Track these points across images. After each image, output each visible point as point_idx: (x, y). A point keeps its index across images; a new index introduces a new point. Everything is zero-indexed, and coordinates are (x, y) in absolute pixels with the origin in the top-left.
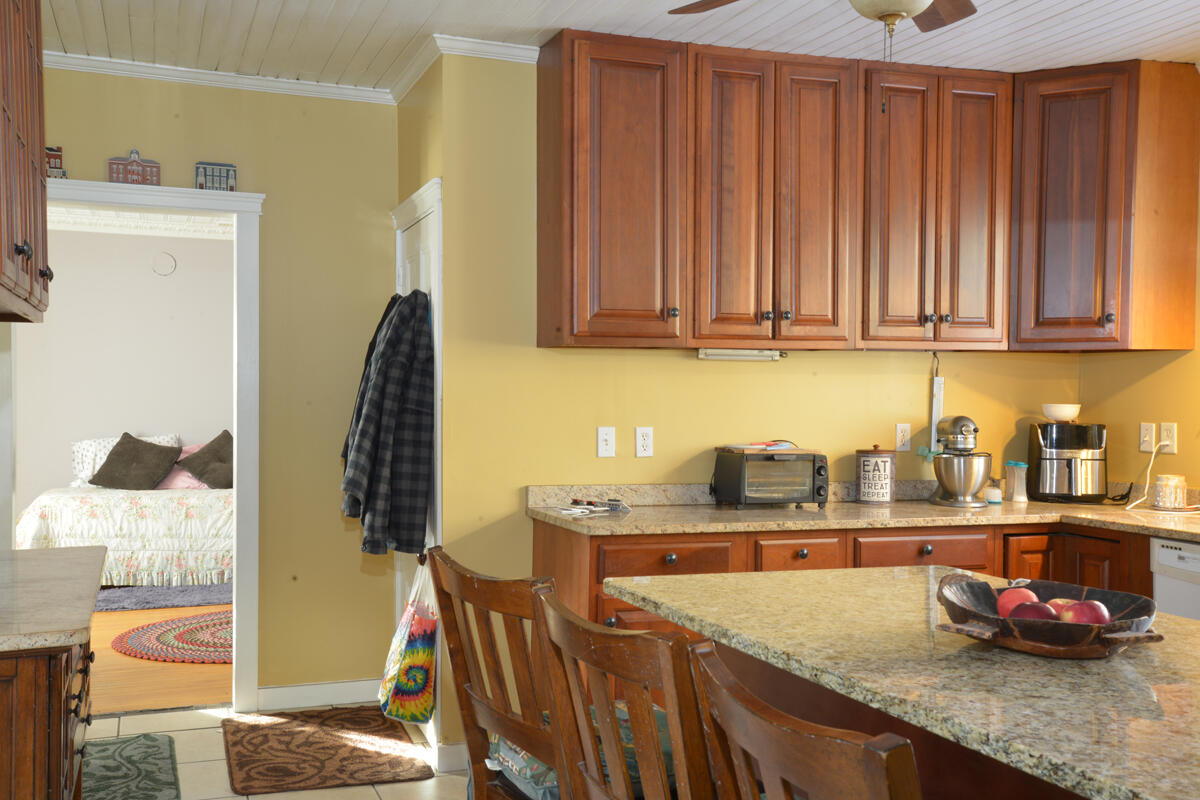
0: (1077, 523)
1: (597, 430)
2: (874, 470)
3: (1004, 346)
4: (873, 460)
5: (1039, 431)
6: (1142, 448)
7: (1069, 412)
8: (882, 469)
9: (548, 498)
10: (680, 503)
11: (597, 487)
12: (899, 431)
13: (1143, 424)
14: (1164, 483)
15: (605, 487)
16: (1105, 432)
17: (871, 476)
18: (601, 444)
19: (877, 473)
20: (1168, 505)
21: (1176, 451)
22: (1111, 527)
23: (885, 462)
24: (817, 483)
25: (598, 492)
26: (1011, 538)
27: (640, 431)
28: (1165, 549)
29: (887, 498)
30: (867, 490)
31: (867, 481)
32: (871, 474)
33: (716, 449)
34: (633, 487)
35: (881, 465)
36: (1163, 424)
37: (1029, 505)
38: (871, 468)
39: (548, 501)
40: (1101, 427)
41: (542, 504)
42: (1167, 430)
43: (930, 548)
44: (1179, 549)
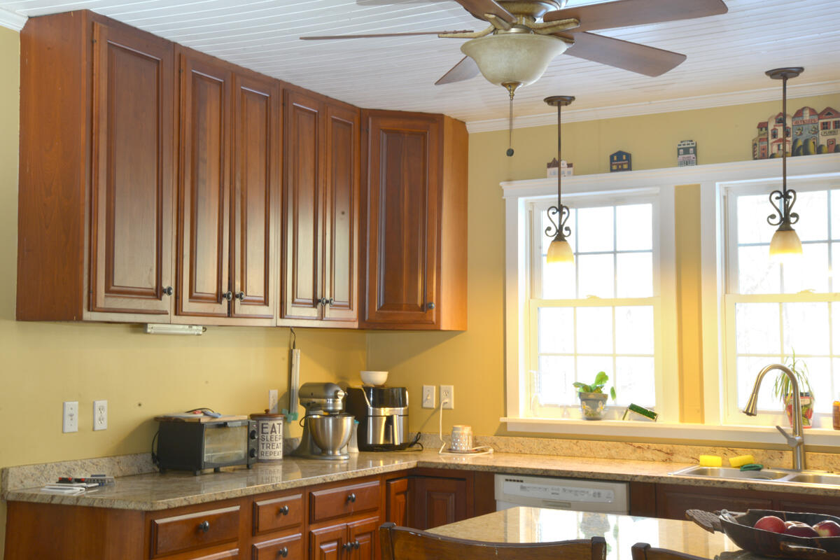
0: (433, 466)
1: (64, 404)
2: (272, 432)
3: (356, 325)
4: (271, 423)
5: (365, 393)
6: (425, 405)
7: (380, 377)
8: (277, 430)
9: (25, 478)
10: (129, 473)
11: (66, 464)
12: (271, 396)
13: (425, 386)
14: (460, 432)
15: (73, 463)
16: (407, 393)
17: (269, 438)
18: (67, 419)
19: (273, 434)
20: (463, 448)
21: (453, 407)
22: (465, 468)
23: (279, 424)
24: (251, 446)
25: (66, 469)
26: (392, 483)
27: (98, 404)
28: (509, 482)
29: (280, 457)
30: (265, 450)
31: (265, 442)
32: (269, 435)
33: (156, 419)
34: (95, 461)
35: (277, 426)
36: (442, 386)
37: (360, 455)
38: (269, 430)
39: (25, 481)
40: (404, 390)
41: (20, 486)
42: (445, 391)
43: (354, 496)
44: (522, 481)
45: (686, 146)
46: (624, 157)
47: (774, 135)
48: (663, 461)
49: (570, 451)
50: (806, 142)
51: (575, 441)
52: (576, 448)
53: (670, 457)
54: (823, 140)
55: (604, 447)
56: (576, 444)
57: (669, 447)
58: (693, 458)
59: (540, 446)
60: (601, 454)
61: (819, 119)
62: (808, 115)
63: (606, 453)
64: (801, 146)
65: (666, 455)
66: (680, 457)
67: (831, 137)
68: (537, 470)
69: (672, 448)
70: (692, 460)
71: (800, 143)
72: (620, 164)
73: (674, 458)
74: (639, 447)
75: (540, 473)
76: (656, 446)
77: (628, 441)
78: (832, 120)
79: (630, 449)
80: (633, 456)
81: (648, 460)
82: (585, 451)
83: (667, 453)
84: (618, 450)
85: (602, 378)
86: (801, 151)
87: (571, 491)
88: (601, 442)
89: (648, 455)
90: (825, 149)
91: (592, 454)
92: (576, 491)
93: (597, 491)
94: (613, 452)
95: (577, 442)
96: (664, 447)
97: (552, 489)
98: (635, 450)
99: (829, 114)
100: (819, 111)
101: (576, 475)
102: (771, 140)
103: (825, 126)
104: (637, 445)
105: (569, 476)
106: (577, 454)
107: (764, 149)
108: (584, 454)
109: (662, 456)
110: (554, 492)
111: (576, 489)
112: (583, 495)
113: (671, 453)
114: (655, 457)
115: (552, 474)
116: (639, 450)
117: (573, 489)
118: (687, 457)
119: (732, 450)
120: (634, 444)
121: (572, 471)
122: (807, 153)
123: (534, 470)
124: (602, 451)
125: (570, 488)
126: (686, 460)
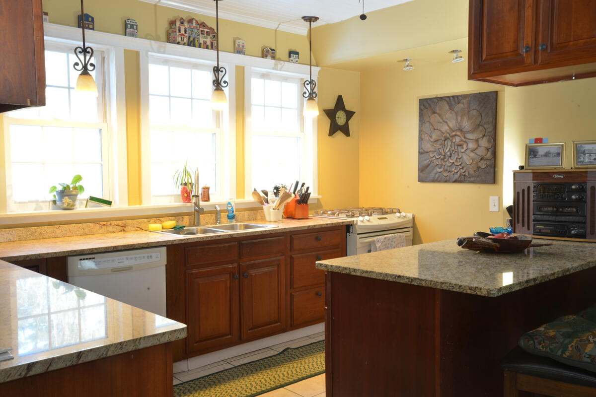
28: (83, 261)
44: (94, 258)
45: (132, 23)
46: (90, 19)
47: (179, 31)
48: (120, 232)
49: (53, 234)
50: (194, 39)
51: (58, 226)
52: (58, 231)
53: (124, 228)
54: (201, 41)
55: (79, 228)
56: (58, 228)
57: (122, 222)
58: (137, 227)
59: (28, 234)
60: (77, 233)
61: (200, 27)
62: (195, 23)
63: (81, 232)
64: (191, 41)
65: (121, 228)
66: (130, 228)
67: (205, 40)
68: (109, 247)
69: (125, 223)
70: (136, 228)
71: (191, 39)
72: (87, 24)
73: (126, 229)
74: (104, 225)
75: (111, 249)
76: (116, 223)
77: (96, 221)
78: (205, 30)
79: (98, 226)
80: (100, 231)
81: (110, 232)
82: (65, 232)
83: (122, 226)
84: (89, 229)
85: (78, 178)
86: (192, 44)
87: (132, 258)
88: (77, 225)
89: (110, 229)
90: (202, 45)
91: (71, 234)
92: (136, 258)
93: (149, 255)
94: (86, 231)
95: (59, 227)
96: (120, 223)
97: (118, 259)
98: (102, 227)
99: (204, 26)
100: (199, 23)
101: (137, 246)
102: (178, 34)
103: (202, 32)
104: (103, 223)
105: (132, 248)
106: (59, 235)
107: (174, 38)
108: (65, 235)
109: (119, 228)
110: (119, 261)
111: (136, 256)
112: (140, 259)
113: (124, 226)
114: (114, 230)
115: (119, 249)
116: (104, 227)
117: (133, 256)
118: (134, 227)
119: (159, 220)
120: (101, 223)
121: (134, 244)
122: (194, 46)
123: (106, 248)
124: (78, 230)
125: (131, 256)
126: (134, 229)
